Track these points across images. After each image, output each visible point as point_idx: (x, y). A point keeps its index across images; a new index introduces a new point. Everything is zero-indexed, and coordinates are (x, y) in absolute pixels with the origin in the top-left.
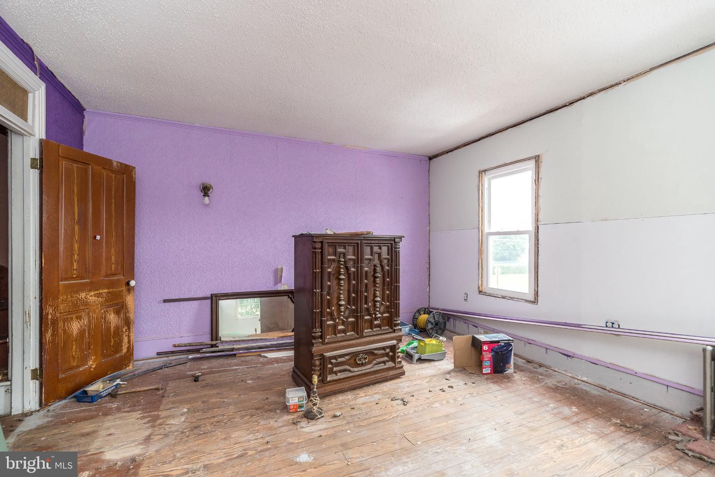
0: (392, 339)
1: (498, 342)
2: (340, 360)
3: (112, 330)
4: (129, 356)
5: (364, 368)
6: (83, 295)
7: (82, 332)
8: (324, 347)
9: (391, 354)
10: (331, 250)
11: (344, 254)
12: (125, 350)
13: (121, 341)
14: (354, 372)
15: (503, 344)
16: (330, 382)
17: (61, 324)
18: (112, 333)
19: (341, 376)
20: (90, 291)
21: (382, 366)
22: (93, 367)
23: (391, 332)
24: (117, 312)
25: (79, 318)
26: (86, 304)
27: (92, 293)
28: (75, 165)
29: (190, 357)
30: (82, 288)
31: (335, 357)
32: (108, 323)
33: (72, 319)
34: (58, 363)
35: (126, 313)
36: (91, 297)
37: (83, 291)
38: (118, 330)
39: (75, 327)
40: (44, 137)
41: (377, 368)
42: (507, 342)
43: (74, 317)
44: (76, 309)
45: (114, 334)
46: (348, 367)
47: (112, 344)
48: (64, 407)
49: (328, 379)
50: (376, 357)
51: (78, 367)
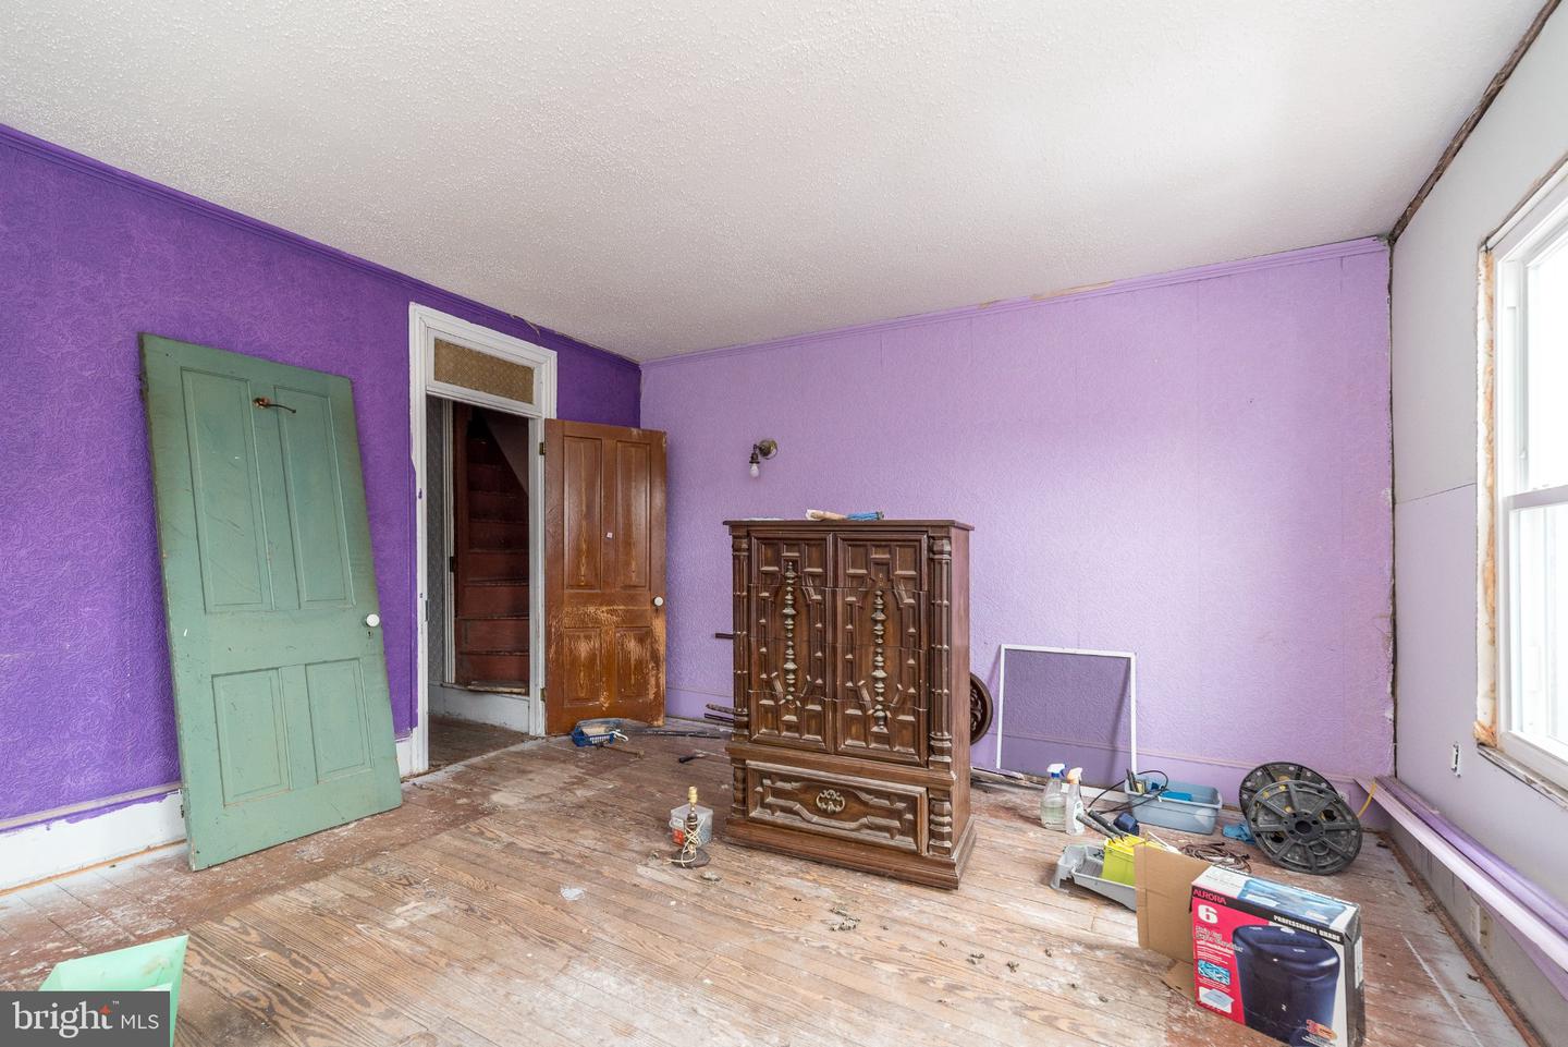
0: (914, 781)
1: (1267, 914)
2: (779, 784)
3: (633, 662)
4: (659, 706)
5: (834, 823)
6: (591, 609)
7: (592, 658)
8: (748, 746)
9: (909, 816)
10: (766, 552)
11: (795, 562)
12: (652, 696)
13: (646, 682)
14: (809, 822)
15: (1292, 932)
16: (754, 820)
17: (566, 641)
18: (633, 667)
19: (780, 818)
20: (601, 605)
21: (882, 838)
22: (606, 705)
23: (918, 765)
24: (641, 640)
25: (588, 638)
26: (597, 621)
27: (604, 609)
28: (582, 445)
29: (722, 729)
30: (590, 600)
31: (769, 775)
32: (627, 654)
33: (579, 637)
34: (563, 689)
35: (652, 643)
36: (602, 613)
37: (593, 604)
38: (640, 663)
39: (584, 648)
40: (554, 416)
41: (867, 835)
42: (1313, 930)
43: (582, 635)
44: (587, 626)
45: (635, 668)
46: (798, 807)
47: (633, 682)
48: (560, 743)
49: (753, 814)
50: (869, 810)
51: (588, 700)
